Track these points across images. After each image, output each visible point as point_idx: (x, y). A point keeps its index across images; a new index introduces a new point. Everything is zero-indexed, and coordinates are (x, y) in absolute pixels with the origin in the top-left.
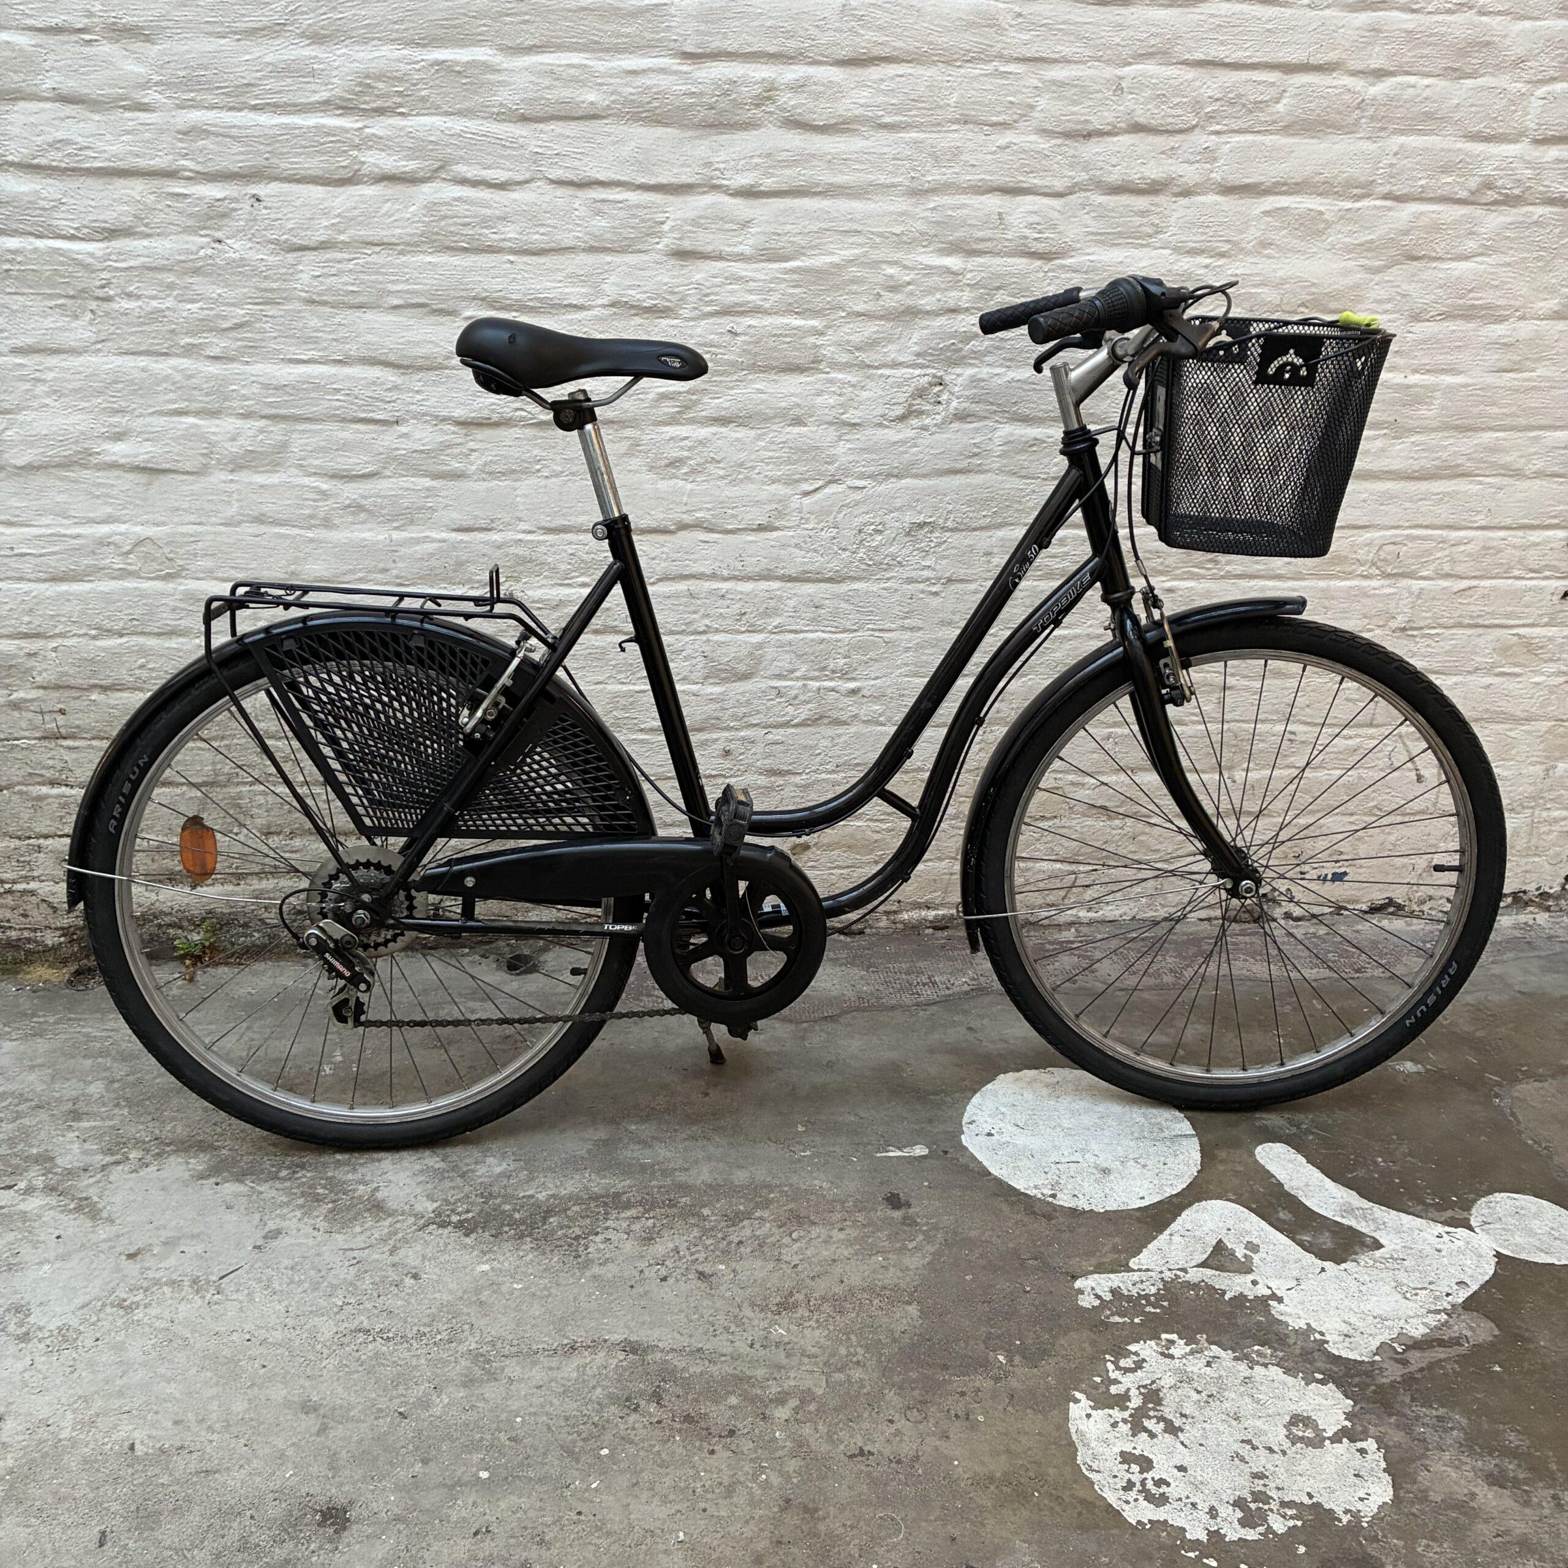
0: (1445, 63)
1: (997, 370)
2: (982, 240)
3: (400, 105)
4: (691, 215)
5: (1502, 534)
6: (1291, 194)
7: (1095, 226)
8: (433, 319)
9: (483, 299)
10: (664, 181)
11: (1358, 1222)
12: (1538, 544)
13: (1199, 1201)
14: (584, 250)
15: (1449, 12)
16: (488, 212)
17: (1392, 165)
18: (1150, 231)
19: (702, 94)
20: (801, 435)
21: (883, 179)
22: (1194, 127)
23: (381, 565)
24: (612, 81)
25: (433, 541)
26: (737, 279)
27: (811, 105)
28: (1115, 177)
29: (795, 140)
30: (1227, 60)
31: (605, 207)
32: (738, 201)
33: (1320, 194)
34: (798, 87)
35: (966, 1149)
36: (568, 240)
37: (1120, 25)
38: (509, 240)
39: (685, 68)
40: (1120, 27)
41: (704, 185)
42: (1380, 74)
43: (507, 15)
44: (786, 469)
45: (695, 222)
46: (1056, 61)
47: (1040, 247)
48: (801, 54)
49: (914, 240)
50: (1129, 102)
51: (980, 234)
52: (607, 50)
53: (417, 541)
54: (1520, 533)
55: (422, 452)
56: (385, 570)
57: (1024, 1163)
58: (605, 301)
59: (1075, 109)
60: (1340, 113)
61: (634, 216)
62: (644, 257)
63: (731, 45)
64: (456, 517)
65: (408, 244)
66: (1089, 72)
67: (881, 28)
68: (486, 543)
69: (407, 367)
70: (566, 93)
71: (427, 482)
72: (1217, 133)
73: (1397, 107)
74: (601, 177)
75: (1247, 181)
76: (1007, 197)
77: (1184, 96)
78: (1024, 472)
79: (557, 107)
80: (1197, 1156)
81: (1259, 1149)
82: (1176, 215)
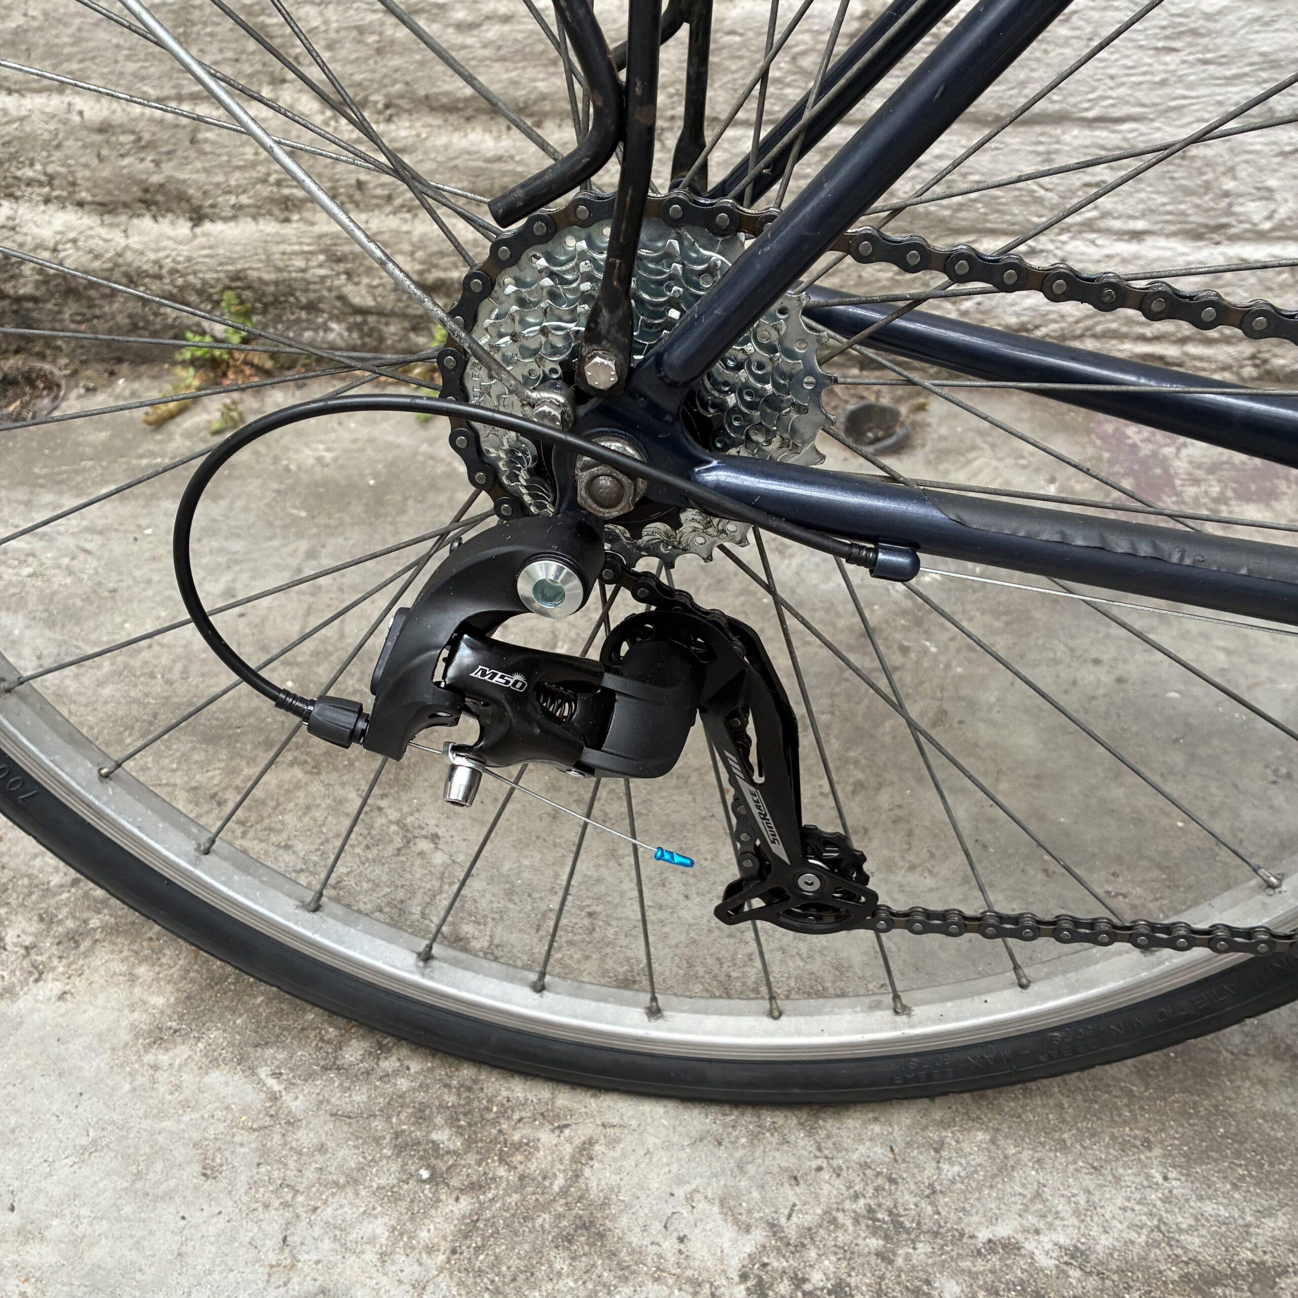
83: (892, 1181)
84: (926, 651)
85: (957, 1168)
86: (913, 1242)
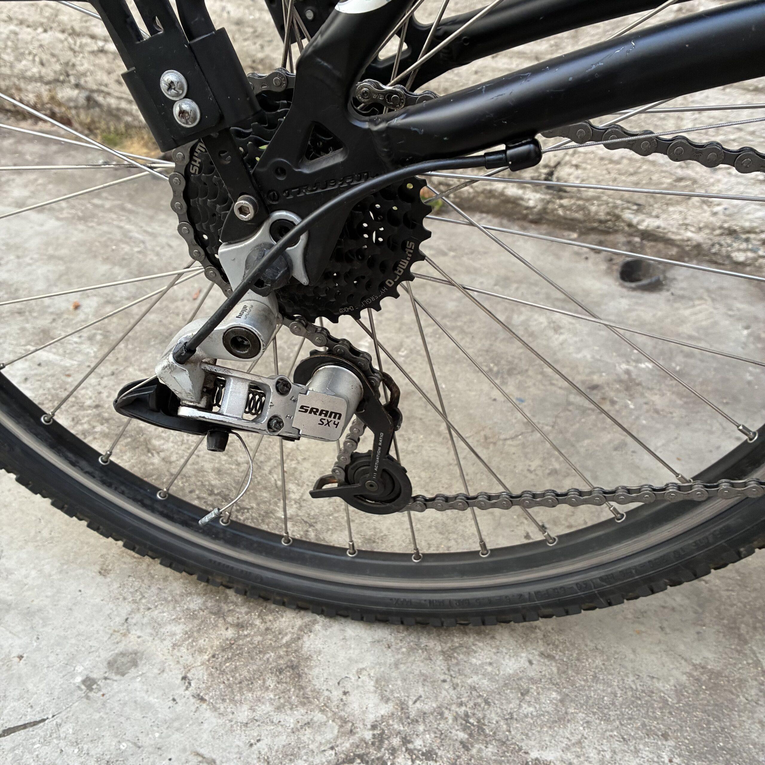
83: (487, 702)
84: (626, 406)
85: (531, 709)
86: (487, 743)
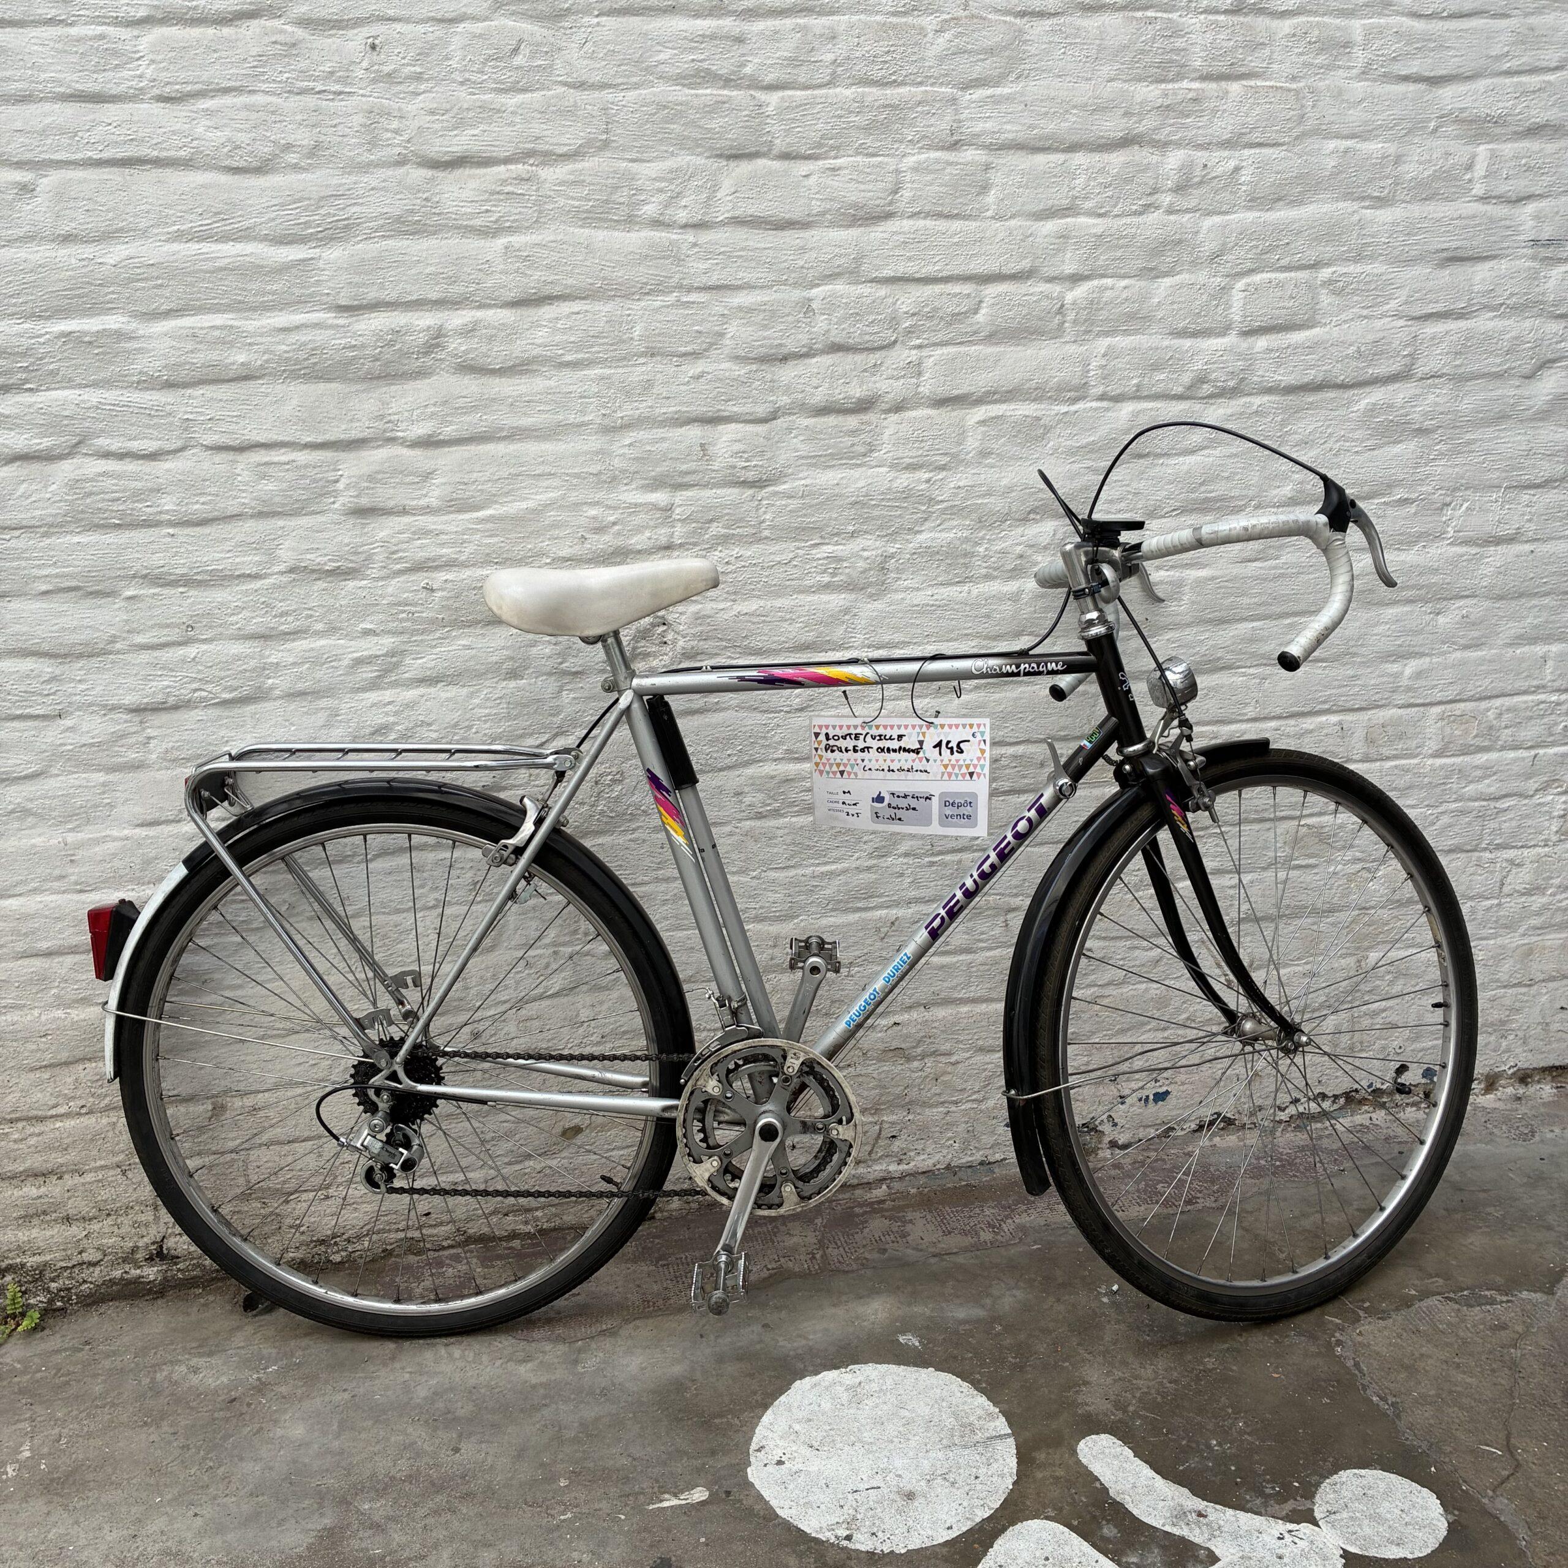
0: (1140, 264)
1: (722, 606)
2: (687, 473)
3: (26, 381)
4: (366, 470)
5: (1273, 724)
6: (1005, 402)
7: (804, 449)
8: (89, 602)
9: (145, 576)
10: (333, 438)
11: (1191, 1530)
12: (1311, 731)
13: (1013, 1523)
14: (252, 516)
15: (1135, 213)
16: (139, 485)
17: (1103, 367)
18: (861, 449)
19: (363, 346)
20: (519, 689)
21: (572, 418)
22: (895, 342)
23: (57, 872)
24: (264, 340)
25: (115, 839)
26: (427, 533)
27: (484, 349)
28: (818, 397)
29: (470, 386)
30: (917, 276)
31: (271, 470)
32: (418, 452)
33: (1034, 400)
34: (469, 331)
35: (752, 1485)
36: (232, 506)
37: (802, 248)
38: (167, 512)
39: (341, 322)
40: (803, 250)
41: (376, 439)
42: (1076, 279)
43: (138, 280)
44: (505, 725)
45: (371, 478)
46: (738, 288)
47: (751, 475)
48: (467, 299)
49: (614, 478)
50: (821, 324)
51: (684, 467)
52: (254, 309)
53: (97, 842)
54: (1292, 722)
55: (92, 745)
56: (62, 877)
57: (819, 1496)
58: (282, 567)
59: (766, 334)
60: (1041, 319)
61: (303, 477)
62: (320, 518)
63: (390, 294)
64: (139, 811)
65: (51, 526)
66: (778, 296)
67: (549, 267)
68: (176, 836)
69: (65, 656)
70: (214, 356)
71: (100, 777)
72: (920, 347)
73: (1097, 310)
74: (261, 438)
75: (956, 392)
76: (708, 427)
77: (878, 314)
78: (764, 707)
79: (205, 371)
80: (1013, 1462)
81: (1082, 1445)
82: (888, 432)
